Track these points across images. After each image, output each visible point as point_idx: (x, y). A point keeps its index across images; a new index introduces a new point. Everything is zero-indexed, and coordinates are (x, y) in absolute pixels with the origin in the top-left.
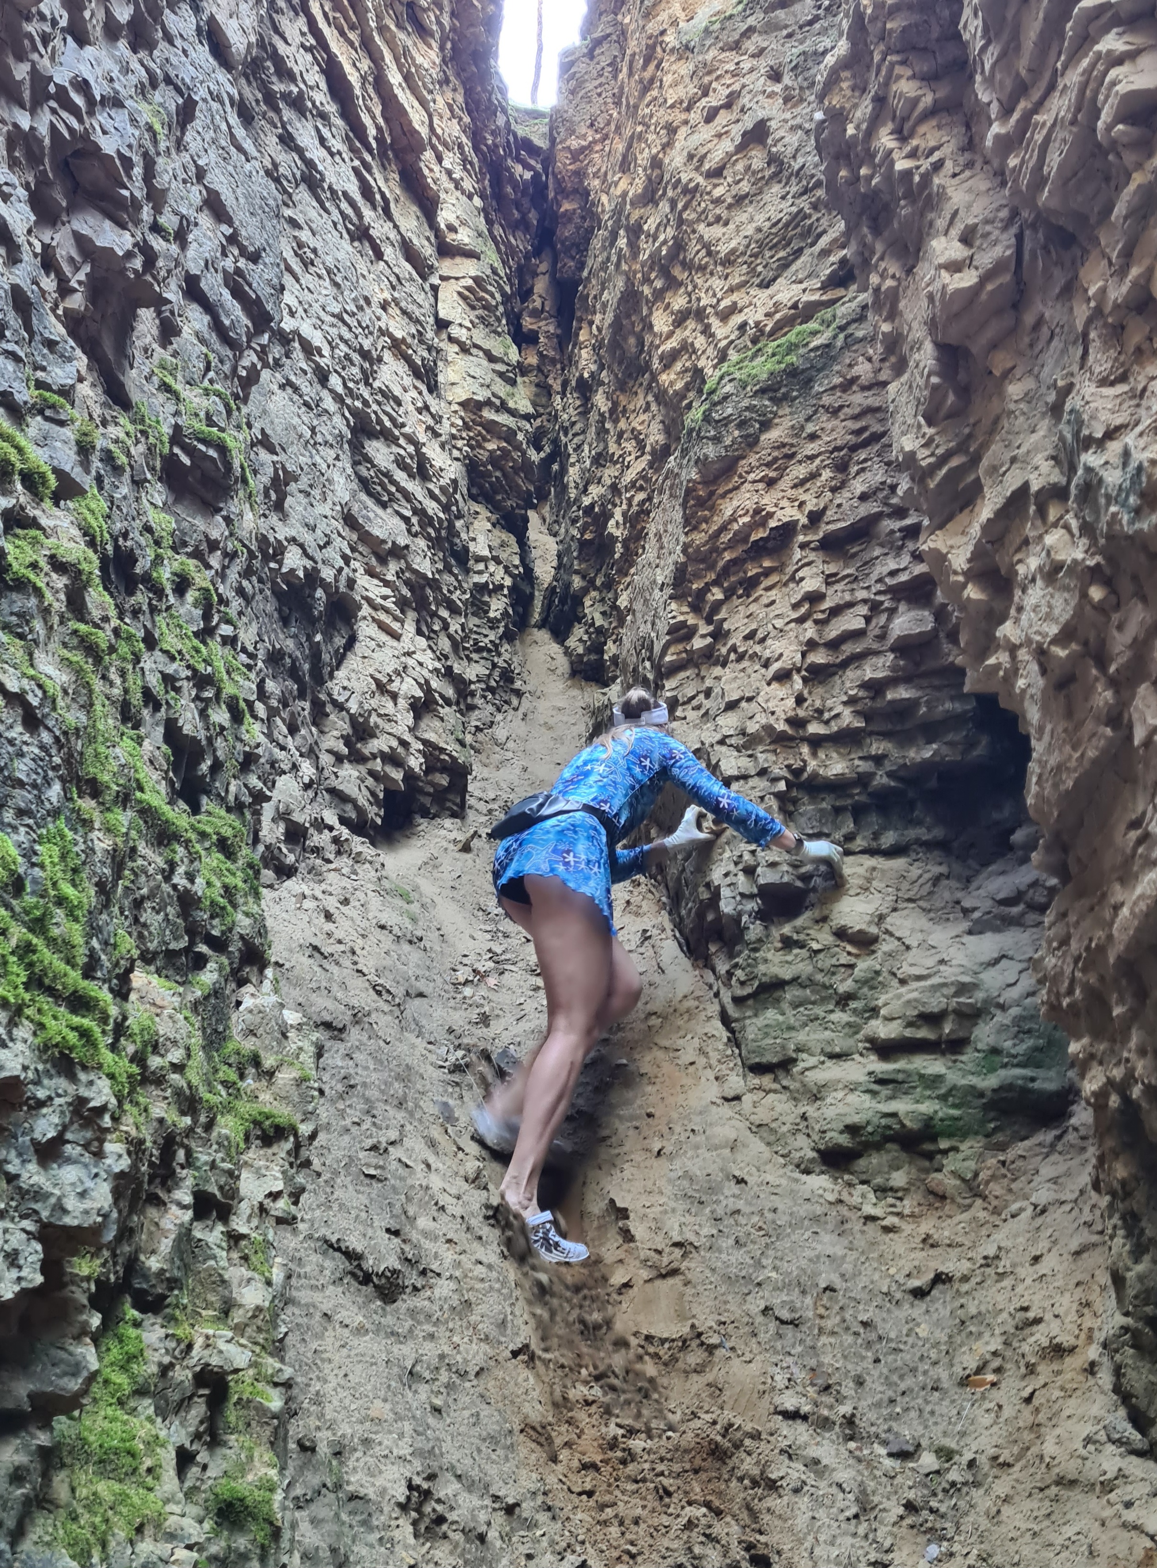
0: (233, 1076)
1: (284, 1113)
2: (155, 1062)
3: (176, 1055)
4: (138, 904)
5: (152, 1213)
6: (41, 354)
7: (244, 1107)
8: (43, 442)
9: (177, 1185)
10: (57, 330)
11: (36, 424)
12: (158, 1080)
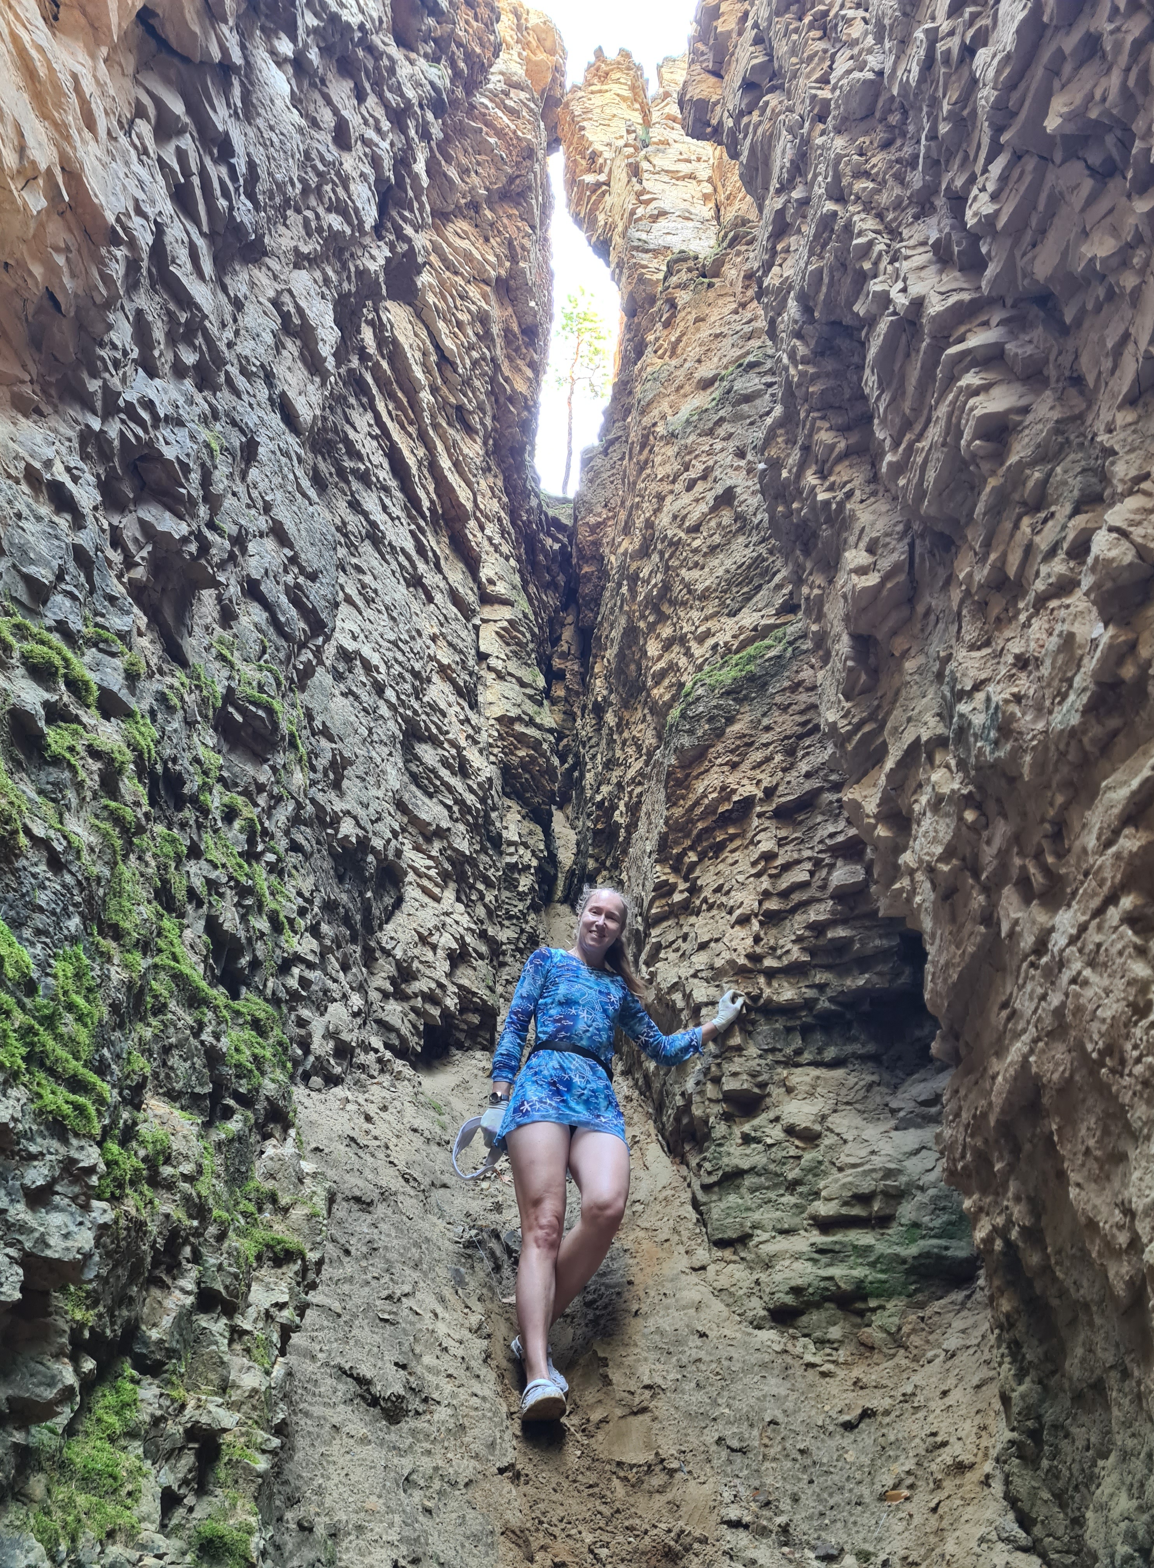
0: (251, 1208)
1: (293, 1240)
2: (167, 1171)
3: (187, 1168)
4: (167, 1050)
5: (156, 1293)
6: (102, 605)
7: (259, 1233)
8: (96, 667)
9: (182, 1273)
10: (118, 589)
11: (91, 654)
12: (169, 1186)
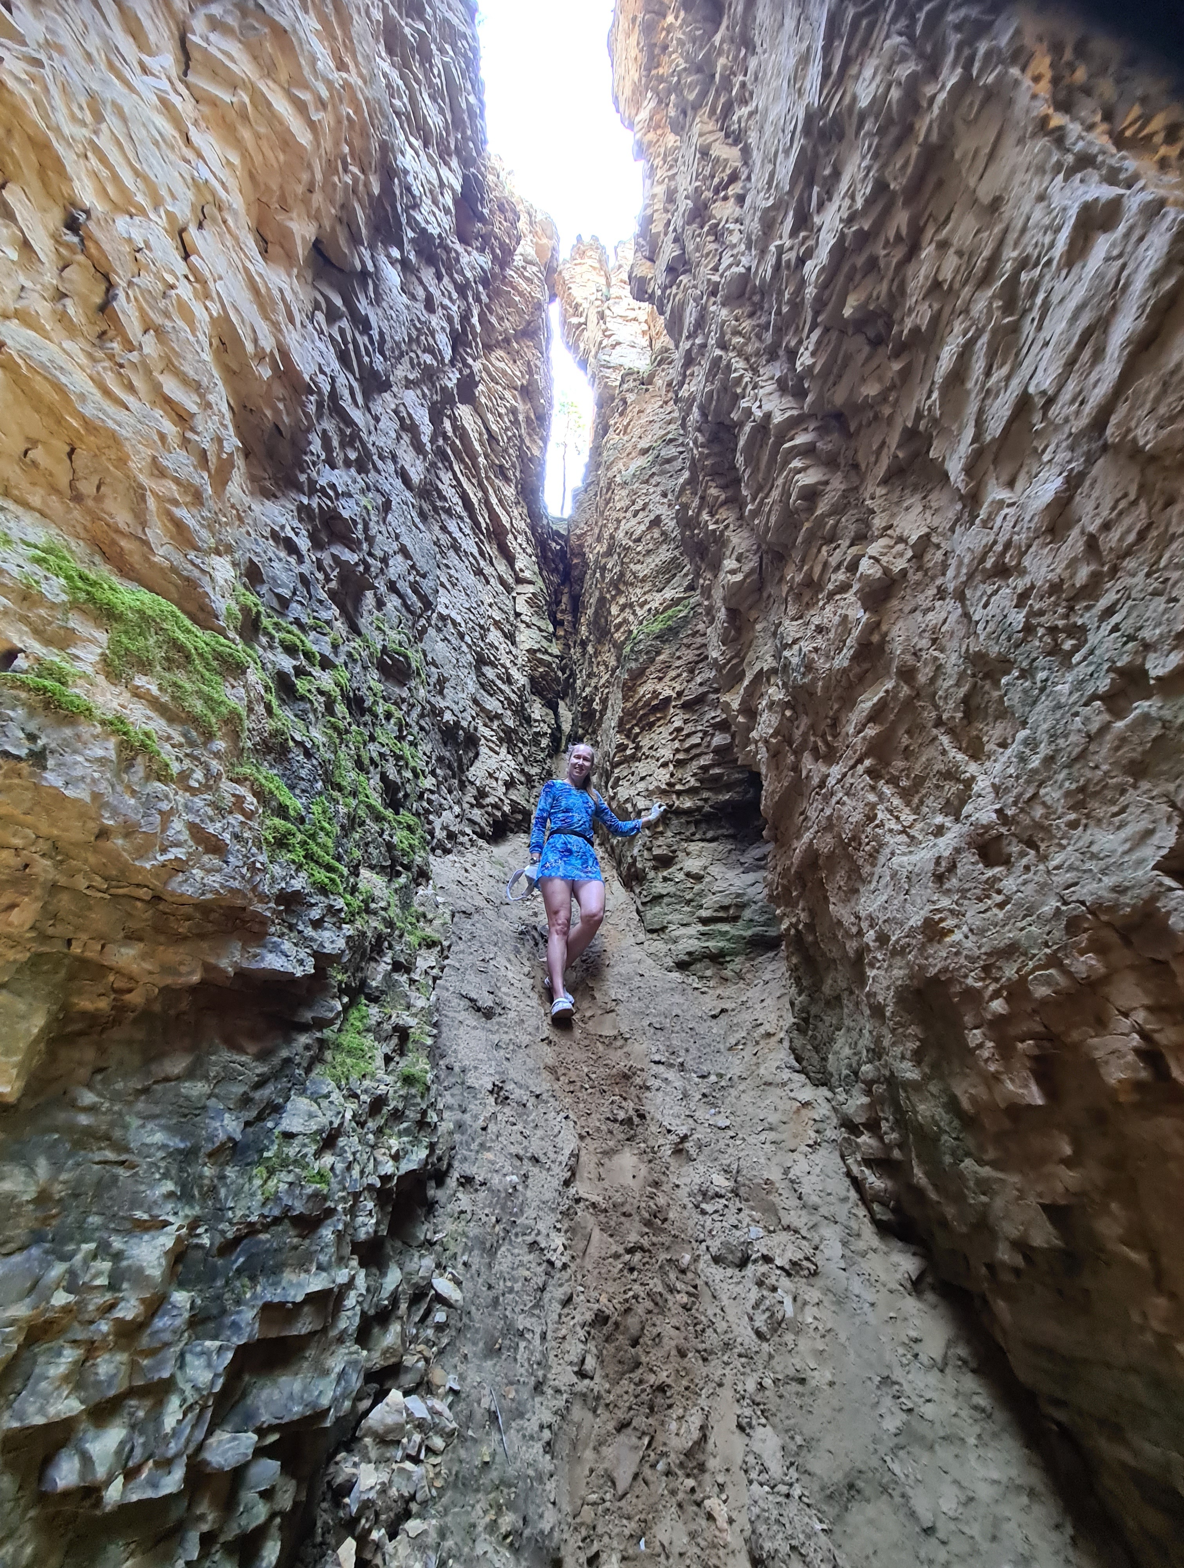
0: (414, 920)
1: (436, 936)
2: (373, 906)
3: (383, 904)
4: (367, 844)
5: (373, 964)
7: (419, 933)
8: (316, 642)
9: (385, 955)
11: (313, 635)
12: (375, 913)
